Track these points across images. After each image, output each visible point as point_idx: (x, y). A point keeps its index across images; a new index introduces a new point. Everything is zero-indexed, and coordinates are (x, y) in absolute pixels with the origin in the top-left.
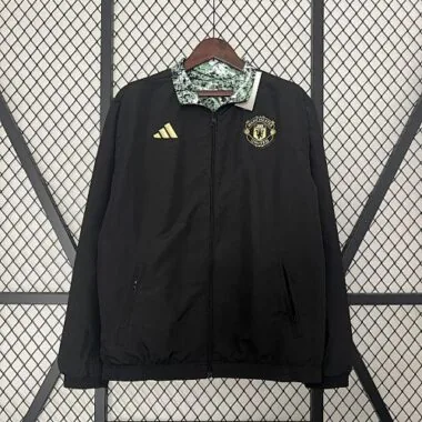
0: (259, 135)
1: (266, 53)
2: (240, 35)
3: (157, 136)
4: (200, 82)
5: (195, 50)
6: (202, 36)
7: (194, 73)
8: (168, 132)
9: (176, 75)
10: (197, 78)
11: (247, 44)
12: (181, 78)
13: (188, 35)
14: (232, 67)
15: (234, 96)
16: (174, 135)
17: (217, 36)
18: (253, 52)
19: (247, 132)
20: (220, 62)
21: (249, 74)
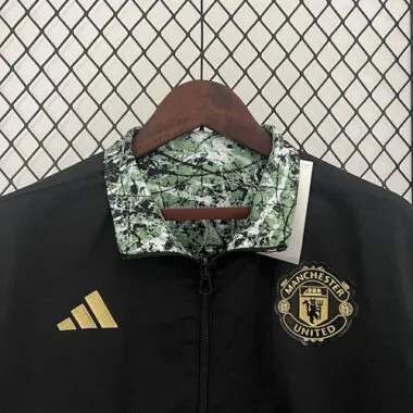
0: (312, 314)
1: (315, 111)
2: (259, 73)
3: (66, 325)
4: (173, 179)
5: (159, 108)
6: (174, 74)
7: (159, 161)
8: (94, 313)
9: (115, 172)
10: (165, 170)
11: (273, 92)
12: (126, 181)
13: (144, 71)
14: (242, 146)
15: (254, 231)
16: (107, 321)
17: (208, 74)
18: (287, 111)
19: (284, 307)
20: (216, 133)
21: (286, 169)
